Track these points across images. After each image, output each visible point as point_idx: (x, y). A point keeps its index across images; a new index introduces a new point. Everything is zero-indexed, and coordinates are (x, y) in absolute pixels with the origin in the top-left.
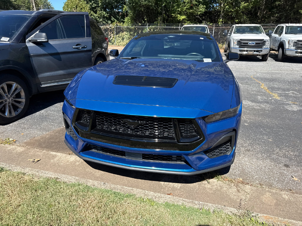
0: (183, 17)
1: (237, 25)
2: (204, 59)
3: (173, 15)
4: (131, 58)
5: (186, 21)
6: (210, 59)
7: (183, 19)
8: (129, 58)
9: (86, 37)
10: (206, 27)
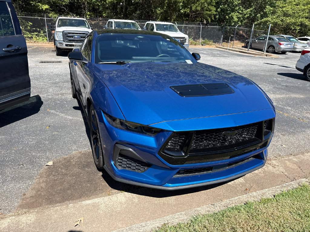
0: (45, 7)
1: (116, 20)
2: (186, 60)
3: (32, 4)
4: (116, 62)
5: (50, 11)
6: (190, 60)
7: (46, 9)
8: (113, 62)
9: (16, 34)
10: (85, 20)
